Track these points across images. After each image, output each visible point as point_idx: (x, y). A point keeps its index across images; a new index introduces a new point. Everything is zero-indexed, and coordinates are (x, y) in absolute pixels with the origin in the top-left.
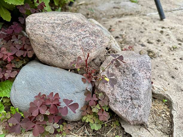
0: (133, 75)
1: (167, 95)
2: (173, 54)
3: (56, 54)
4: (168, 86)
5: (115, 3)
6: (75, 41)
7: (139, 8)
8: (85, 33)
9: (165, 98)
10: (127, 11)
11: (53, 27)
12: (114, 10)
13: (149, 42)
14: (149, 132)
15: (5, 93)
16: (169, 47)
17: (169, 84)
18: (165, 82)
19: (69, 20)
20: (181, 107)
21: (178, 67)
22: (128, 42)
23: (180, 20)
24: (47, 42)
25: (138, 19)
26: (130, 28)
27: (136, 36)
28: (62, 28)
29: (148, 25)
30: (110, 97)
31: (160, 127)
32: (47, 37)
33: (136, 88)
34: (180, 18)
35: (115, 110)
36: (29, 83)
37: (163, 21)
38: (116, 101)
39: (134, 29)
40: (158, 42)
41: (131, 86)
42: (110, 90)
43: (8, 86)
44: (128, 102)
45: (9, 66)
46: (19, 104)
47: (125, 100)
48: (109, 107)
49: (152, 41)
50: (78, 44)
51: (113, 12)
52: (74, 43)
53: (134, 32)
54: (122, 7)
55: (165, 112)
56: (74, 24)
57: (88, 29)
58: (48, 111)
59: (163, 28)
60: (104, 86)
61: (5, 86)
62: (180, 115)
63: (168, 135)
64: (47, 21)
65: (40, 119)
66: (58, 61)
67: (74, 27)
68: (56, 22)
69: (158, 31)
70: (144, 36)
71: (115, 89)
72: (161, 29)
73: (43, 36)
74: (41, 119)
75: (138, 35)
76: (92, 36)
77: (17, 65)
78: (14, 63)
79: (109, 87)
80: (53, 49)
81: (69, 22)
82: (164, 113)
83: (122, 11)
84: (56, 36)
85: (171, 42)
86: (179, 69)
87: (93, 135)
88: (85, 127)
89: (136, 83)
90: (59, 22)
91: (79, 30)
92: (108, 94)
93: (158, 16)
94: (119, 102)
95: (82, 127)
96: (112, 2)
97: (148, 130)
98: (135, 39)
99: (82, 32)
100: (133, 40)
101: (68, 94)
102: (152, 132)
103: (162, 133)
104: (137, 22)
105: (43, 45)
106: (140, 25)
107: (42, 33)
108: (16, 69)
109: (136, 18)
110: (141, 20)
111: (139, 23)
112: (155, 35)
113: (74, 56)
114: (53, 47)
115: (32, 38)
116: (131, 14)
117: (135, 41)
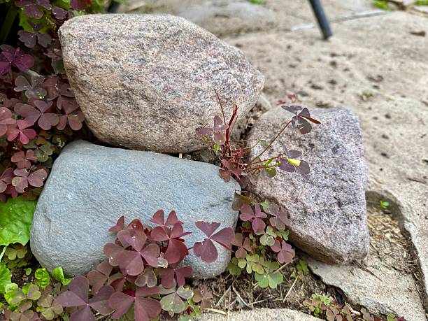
0: (335, 150)
1: (386, 192)
2: (370, 108)
3: (151, 115)
4: (381, 173)
5: (215, 5)
6: (196, 80)
7: (271, 15)
8: (215, 60)
9: (382, 198)
10: (246, 22)
11: (140, 46)
12: (217, 20)
13: (314, 87)
14: (373, 274)
15: (12, 234)
16: (358, 95)
17: (381, 170)
18: (373, 165)
19: (176, 29)
20: (419, 212)
21: (387, 133)
22: (270, 90)
23: (360, 38)
24: (128, 85)
25: (277, 38)
26: (266, 59)
27: (283, 75)
28: (161, 48)
29: (301, 51)
30: (290, 207)
31: (389, 261)
32: (127, 72)
33: (346, 178)
34: (360, 34)
35: (307, 236)
36: (86, 197)
37: (330, 42)
38: (305, 213)
39: (273, 59)
40: (331, 85)
41: (334, 174)
42: (286, 190)
43: (17, 214)
44: (332, 212)
45: (19, 158)
46: (65, 257)
47: (327, 208)
48: (291, 230)
49: (319, 84)
50: (205, 87)
51: (217, 26)
52: (194, 85)
53: (277, 68)
54: (232, 13)
55: (389, 228)
56: (187, 39)
57: (221, 49)
58: (161, 258)
59: (333, 55)
60: (271, 184)
61: (9, 217)
62: (422, 230)
63: (411, 275)
64: (124, 33)
65: (146, 283)
66: (155, 134)
67: (189, 45)
68: (146, 34)
69: (325, 62)
70: (300, 74)
71: (299, 187)
72: (329, 59)
73: (117, 71)
74: (149, 282)
75: (286, 73)
76: (232, 66)
77: (39, 155)
78: (33, 149)
79: (283, 185)
80: (143, 104)
81: (175, 34)
82: (389, 230)
83: (236, 23)
84: (150, 69)
85: (358, 84)
86: (390, 137)
87: (256, 304)
88: (234, 289)
89: (345, 167)
90: (152, 34)
91: (201, 54)
92: (283, 201)
93: (317, 32)
94: (314, 214)
95: (226, 289)
96: (208, 3)
97: (368, 271)
98: (282, 81)
99: (209, 58)
100: (278, 83)
101: (193, 213)
102: (377, 273)
103: (397, 273)
104: (276, 46)
105: (116, 96)
106: (284, 52)
107: (114, 63)
108: (38, 164)
109: (272, 36)
110: (284, 42)
111: (280, 47)
112: (322, 72)
113: (198, 118)
114: (145, 97)
115: (84, 78)
116: (259, 30)
117: (284, 85)
